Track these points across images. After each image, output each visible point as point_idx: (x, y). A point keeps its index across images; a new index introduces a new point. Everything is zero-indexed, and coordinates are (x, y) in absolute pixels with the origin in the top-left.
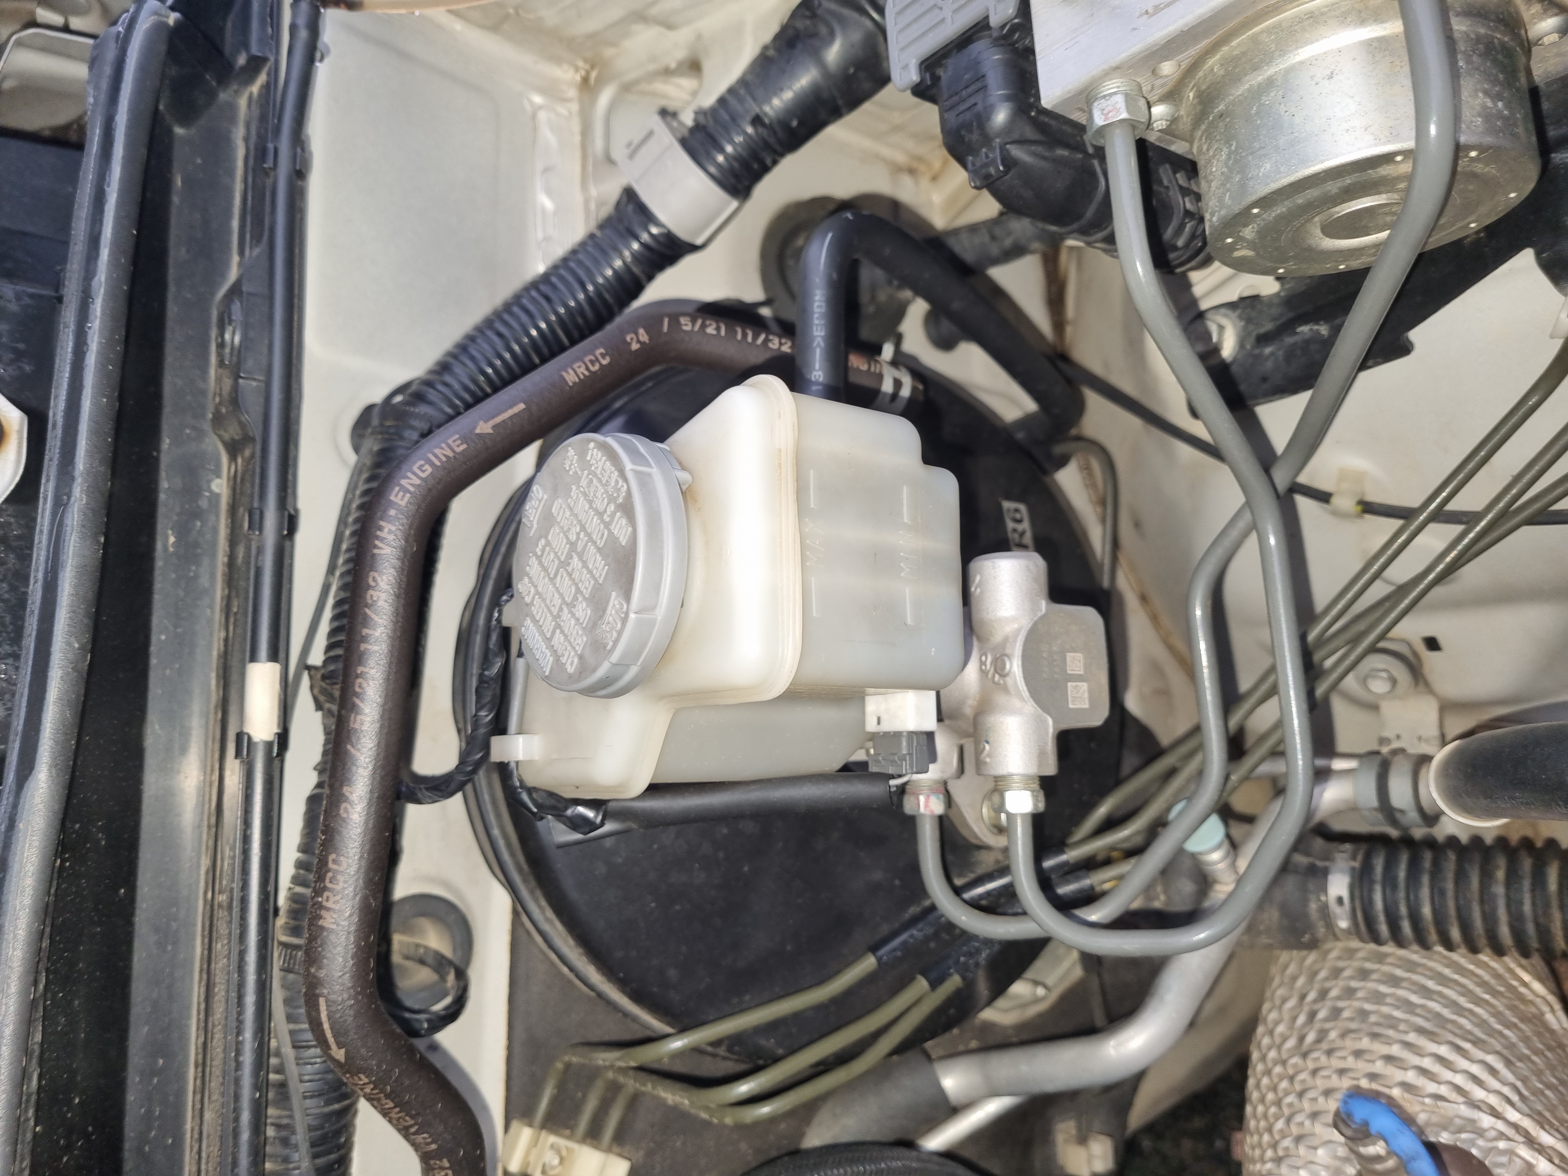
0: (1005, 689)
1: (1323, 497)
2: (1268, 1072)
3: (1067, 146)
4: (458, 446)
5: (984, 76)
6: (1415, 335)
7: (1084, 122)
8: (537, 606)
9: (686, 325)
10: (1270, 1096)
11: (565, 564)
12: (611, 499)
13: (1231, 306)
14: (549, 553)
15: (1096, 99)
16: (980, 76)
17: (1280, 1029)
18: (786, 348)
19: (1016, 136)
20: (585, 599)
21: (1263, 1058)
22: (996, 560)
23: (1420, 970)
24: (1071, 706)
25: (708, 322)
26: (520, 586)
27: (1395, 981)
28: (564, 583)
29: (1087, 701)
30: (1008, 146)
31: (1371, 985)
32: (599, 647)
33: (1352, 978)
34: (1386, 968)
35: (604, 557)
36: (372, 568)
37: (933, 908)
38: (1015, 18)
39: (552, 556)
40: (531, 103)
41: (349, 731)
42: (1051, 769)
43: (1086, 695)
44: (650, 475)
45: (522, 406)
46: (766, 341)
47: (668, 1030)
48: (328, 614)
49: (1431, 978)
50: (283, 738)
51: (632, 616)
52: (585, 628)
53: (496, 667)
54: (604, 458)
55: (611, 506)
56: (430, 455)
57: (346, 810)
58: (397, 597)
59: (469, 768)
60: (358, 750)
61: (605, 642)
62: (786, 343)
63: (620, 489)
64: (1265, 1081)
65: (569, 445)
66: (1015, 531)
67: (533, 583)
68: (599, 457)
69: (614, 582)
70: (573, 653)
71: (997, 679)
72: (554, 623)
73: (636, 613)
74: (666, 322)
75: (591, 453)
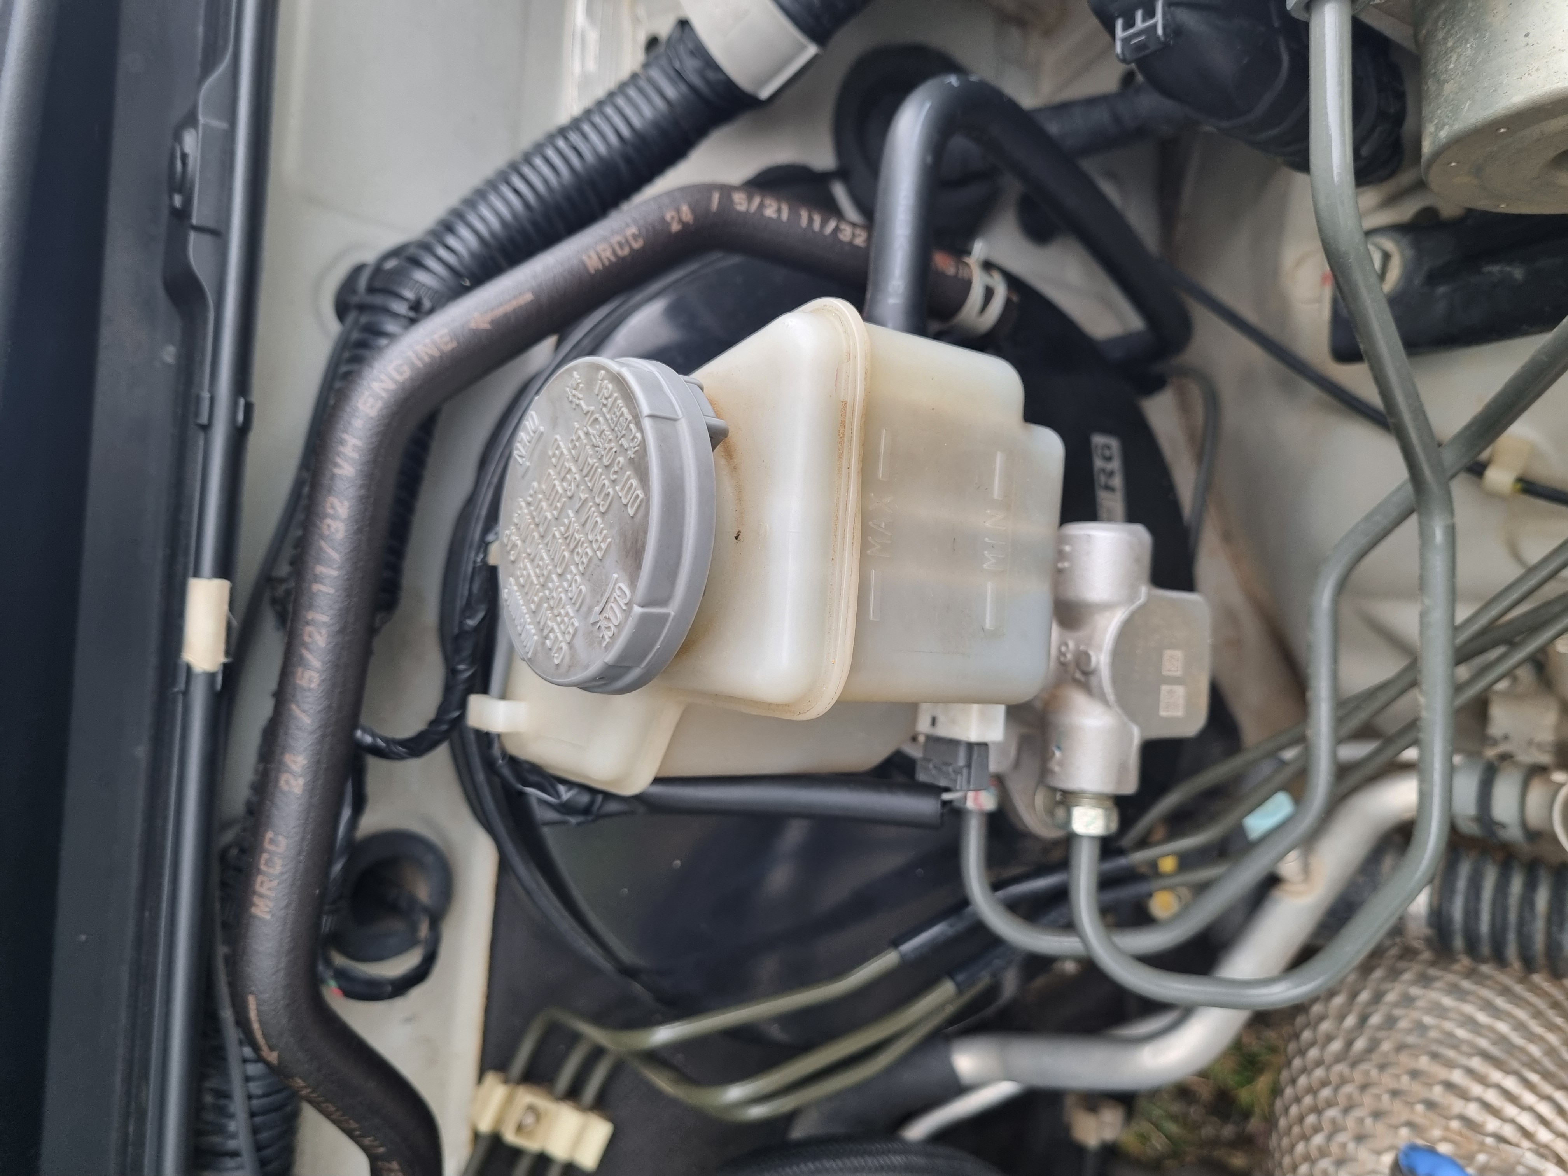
0: (1087, 688)
1: (1477, 469)
2: (1307, 1072)
4: (446, 344)
8: (523, 567)
9: (740, 204)
10: (1308, 1101)
12: (622, 450)
18: (860, 240)
20: (580, 574)
22: (1091, 532)
24: (1163, 713)
25: (767, 202)
29: (1181, 708)
31: (1433, 995)
32: (593, 639)
33: (1413, 983)
35: (607, 526)
36: (330, 491)
37: (967, 903)
39: (544, 506)
41: (296, 686)
42: (1130, 787)
43: (1181, 702)
45: (529, 297)
51: (636, 609)
52: (578, 611)
53: (480, 615)
54: (616, 395)
55: (619, 462)
56: (410, 354)
57: (287, 782)
58: (359, 531)
59: (444, 727)
60: (304, 711)
61: (601, 636)
62: (860, 235)
63: (633, 439)
64: (1303, 1081)
65: (574, 368)
66: (1103, 471)
67: (520, 536)
68: (610, 391)
69: (617, 562)
70: (561, 639)
71: (1078, 675)
72: (541, 594)
73: (642, 607)
74: (716, 197)
75: (601, 384)
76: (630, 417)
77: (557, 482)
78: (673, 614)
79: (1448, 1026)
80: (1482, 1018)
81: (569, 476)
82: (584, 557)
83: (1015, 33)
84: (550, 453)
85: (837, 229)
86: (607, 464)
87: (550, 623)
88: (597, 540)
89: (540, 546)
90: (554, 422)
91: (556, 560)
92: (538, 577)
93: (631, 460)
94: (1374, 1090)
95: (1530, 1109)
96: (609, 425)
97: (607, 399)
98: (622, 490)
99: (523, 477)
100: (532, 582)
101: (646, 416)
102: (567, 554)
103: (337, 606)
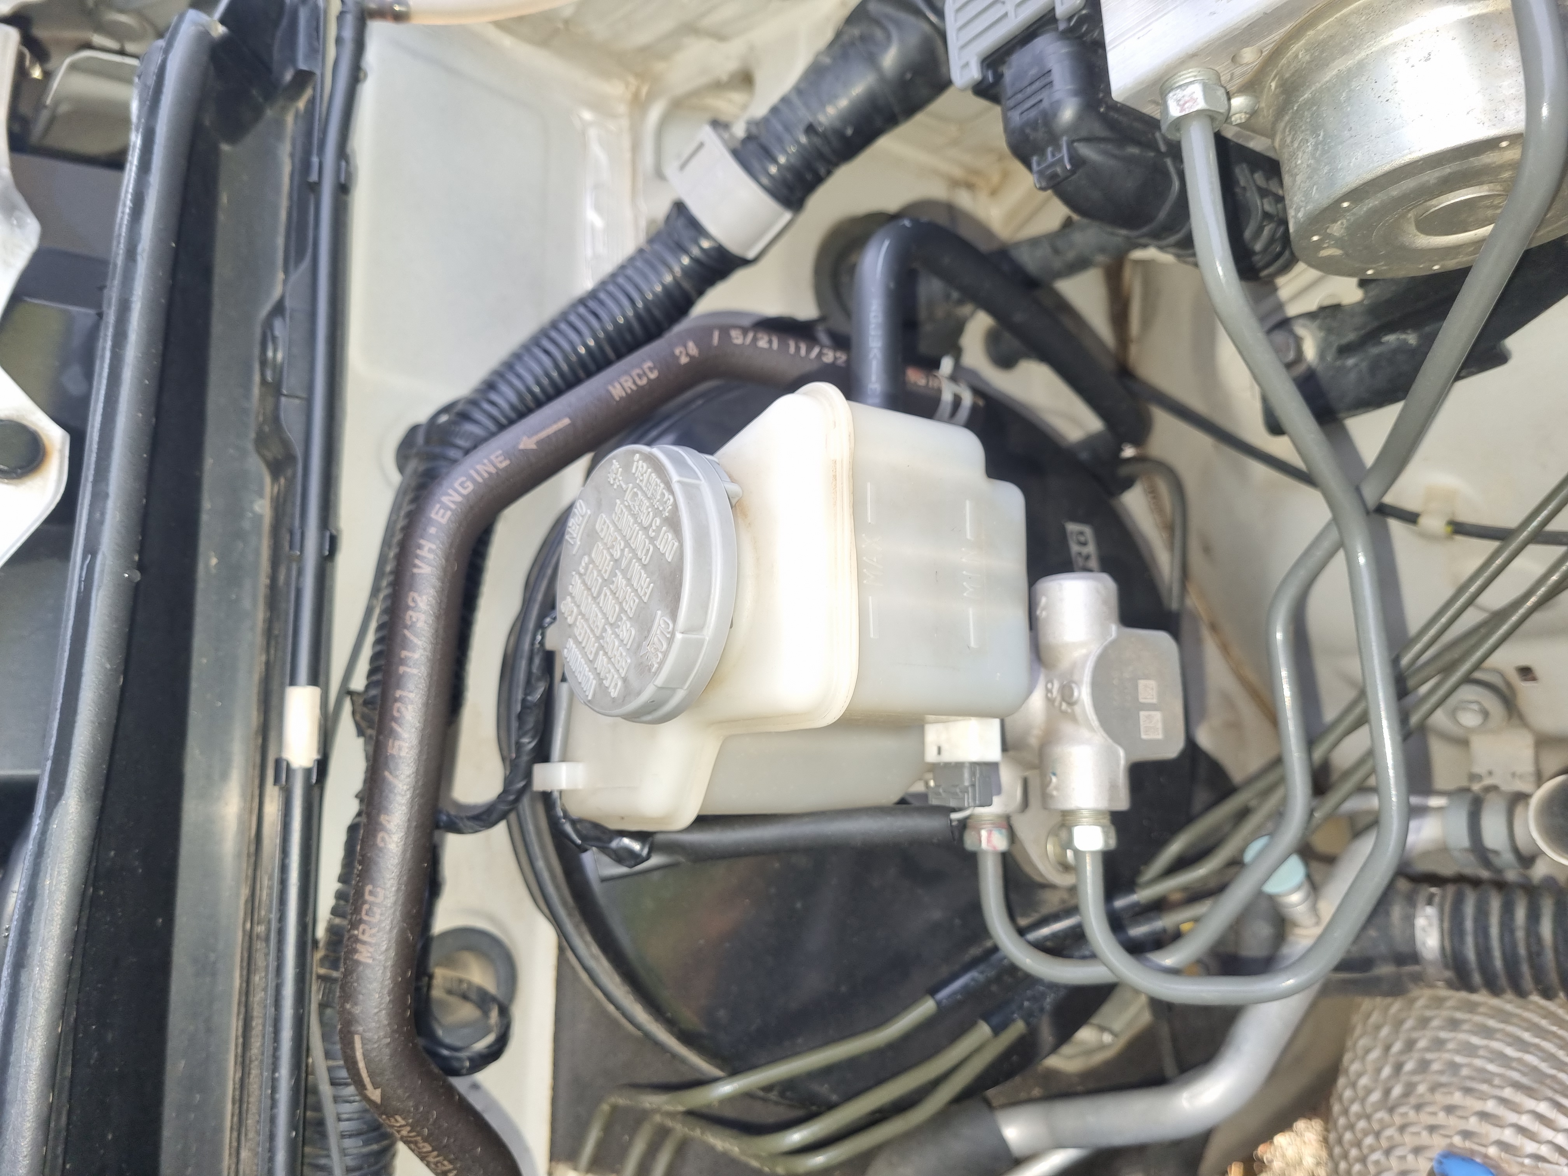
0: (1073, 718)
1: (1411, 518)
2: (1351, 1127)
3: (1138, 143)
4: (501, 462)
5: (1050, 71)
6: (1513, 343)
7: (1158, 116)
8: (580, 627)
9: (737, 338)
10: (1354, 1152)
11: (607, 582)
12: (658, 513)
13: (1311, 316)
14: (592, 572)
15: (1172, 90)
16: (1046, 70)
17: (1364, 1081)
18: (841, 360)
19: (1084, 133)
20: (630, 619)
21: (1345, 1112)
22: (1063, 582)
23: (1515, 1020)
24: (1144, 737)
25: (760, 335)
26: (562, 607)
27: (1487, 1033)
28: (609, 605)
29: (1160, 731)
30: (1076, 144)
31: (1462, 1036)
32: (643, 669)
33: (1441, 1028)
34: (1478, 1019)
35: (650, 574)
36: (411, 587)
37: (995, 949)
38: (1083, 8)
39: (595, 573)
40: (581, 119)
41: (387, 757)
42: (1123, 803)
43: (1160, 725)
44: (697, 487)
45: (566, 421)
46: (820, 354)
47: (717, 1072)
48: (370, 637)
49: (1527, 1030)
50: (323, 765)
51: (679, 636)
53: (539, 692)
54: (650, 470)
55: (656, 521)
56: (474, 474)
57: (383, 839)
58: (438, 621)
59: (512, 797)
60: (396, 777)
61: (650, 663)
63: (666, 502)
65: (614, 458)
66: (1080, 554)
68: (645, 468)
69: (659, 600)
70: (616, 676)
71: (1065, 709)
72: (596, 644)
73: (682, 633)
74: (716, 335)
75: (637, 465)
76: (662, 485)
77: (605, 552)
78: (707, 638)
82: (631, 603)
84: (598, 528)
86: (646, 525)
87: (605, 665)
88: (641, 587)
89: (594, 605)
90: (599, 505)
91: (608, 612)
92: (592, 631)
93: (666, 518)
94: (1413, 1129)
97: (643, 474)
98: (660, 543)
99: (575, 554)
100: (588, 637)
101: (675, 481)
102: (616, 605)
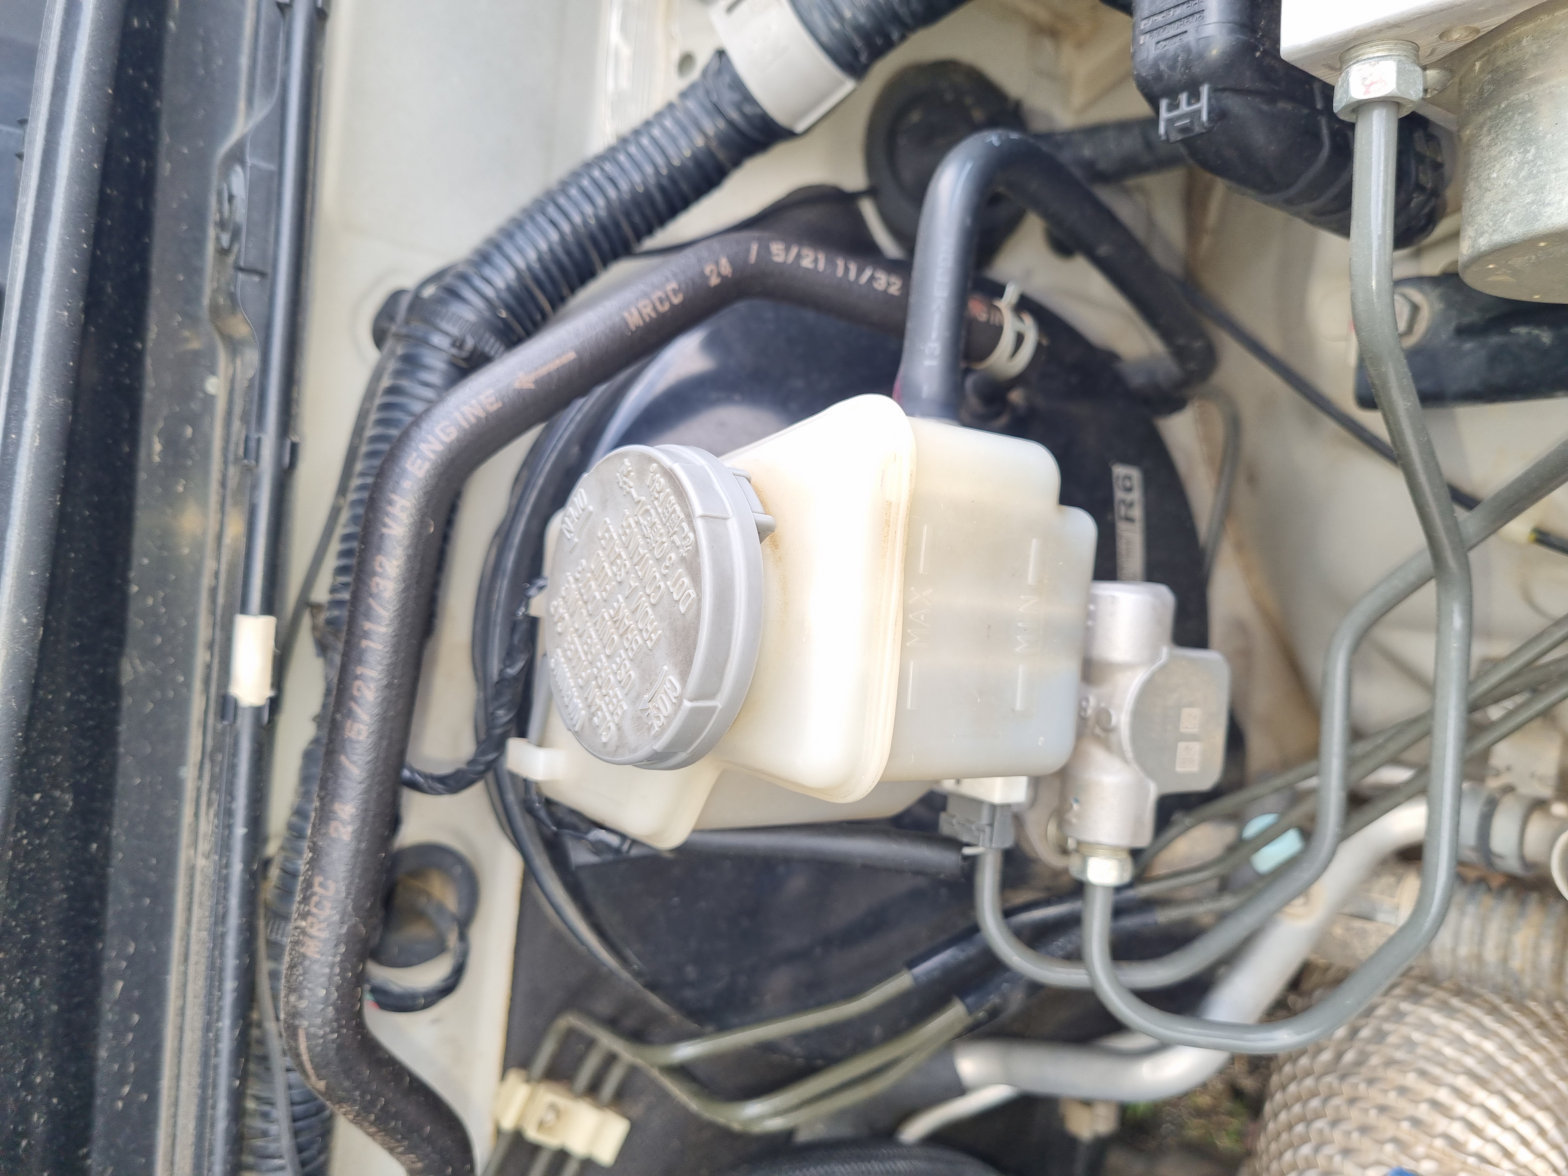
0: (1106, 744)
3: (1294, 101)
4: (492, 404)
9: (778, 255)
11: (606, 603)
12: (673, 547)
15: (1358, 62)
18: (895, 289)
19: (1233, 81)
20: (630, 659)
22: (1114, 590)
24: (1179, 769)
25: (805, 253)
29: (1197, 764)
30: (1218, 94)
32: (642, 725)
33: (1404, 999)
35: (658, 618)
36: (379, 550)
39: (594, 587)
41: (342, 740)
42: (1144, 840)
43: (1198, 757)
45: (571, 355)
48: (335, 546)
50: (275, 704)
51: (686, 703)
52: (626, 694)
53: (520, 665)
54: (668, 490)
55: (670, 558)
56: (457, 415)
57: (336, 829)
58: (406, 589)
59: (481, 768)
60: (354, 763)
61: (650, 724)
62: (894, 284)
63: (684, 538)
64: (1292, 1088)
65: (624, 455)
66: (1123, 502)
67: (568, 609)
68: (661, 486)
69: (667, 654)
70: (609, 718)
71: (1098, 731)
72: (589, 671)
73: (691, 700)
74: (754, 249)
75: (652, 477)
76: (682, 516)
77: (606, 565)
78: (720, 706)
79: (1436, 1043)
80: (1470, 1036)
81: (618, 561)
82: (633, 644)
83: (1048, 44)
84: (600, 534)
85: (872, 278)
86: (658, 557)
87: (597, 701)
88: (647, 630)
89: (589, 624)
90: (604, 504)
91: (605, 641)
92: (586, 654)
93: (683, 559)
94: (1361, 1105)
95: (1512, 1130)
96: (661, 520)
97: (659, 492)
98: (674, 585)
99: (571, 552)
100: (580, 658)
101: (698, 517)
102: (616, 637)
103: (385, 662)
